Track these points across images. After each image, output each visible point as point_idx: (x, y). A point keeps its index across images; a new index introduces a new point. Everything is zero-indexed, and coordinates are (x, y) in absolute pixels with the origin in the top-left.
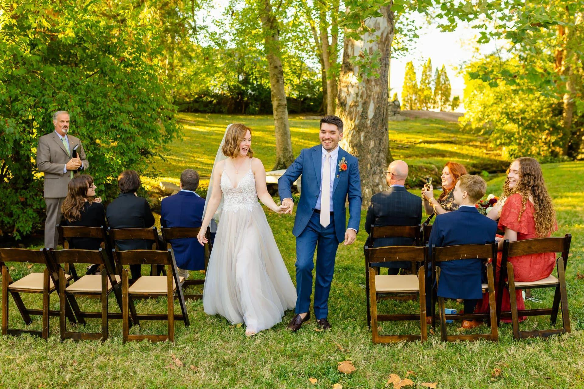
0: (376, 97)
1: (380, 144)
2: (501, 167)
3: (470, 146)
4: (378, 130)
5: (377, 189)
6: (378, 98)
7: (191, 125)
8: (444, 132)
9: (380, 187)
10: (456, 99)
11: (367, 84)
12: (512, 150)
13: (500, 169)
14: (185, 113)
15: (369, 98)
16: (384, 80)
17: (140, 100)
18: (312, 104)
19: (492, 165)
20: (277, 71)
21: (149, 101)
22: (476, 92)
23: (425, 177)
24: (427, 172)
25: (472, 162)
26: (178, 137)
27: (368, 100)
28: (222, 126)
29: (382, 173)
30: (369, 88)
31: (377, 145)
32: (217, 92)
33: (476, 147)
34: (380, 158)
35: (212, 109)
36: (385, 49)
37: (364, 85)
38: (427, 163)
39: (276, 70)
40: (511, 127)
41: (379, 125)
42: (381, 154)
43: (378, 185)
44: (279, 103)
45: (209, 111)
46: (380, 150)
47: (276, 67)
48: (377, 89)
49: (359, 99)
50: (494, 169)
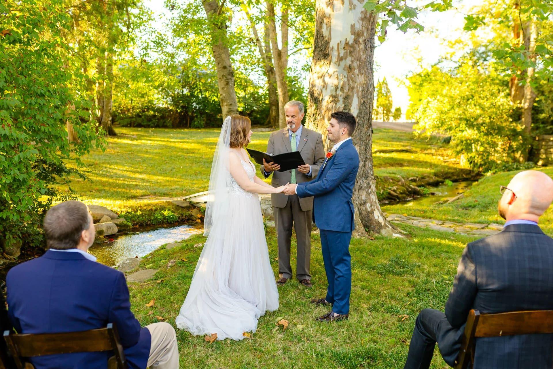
0: (361, 89)
1: (366, 150)
2: (462, 175)
3: (426, 154)
4: (364, 132)
5: (364, 208)
6: (363, 91)
7: (132, 139)
8: (396, 141)
9: (368, 205)
10: (398, 110)
11: (349, 72)
12: (471, 157)
13: (461, 177)
14: (127, 128)
15: (352, 91)
16: (369, 68)
17: (35, 92)
18: (259, 116)
19: (453, 174)
20: (226, 72)
21: (48, 93)
22: (430, 99)
23: (393, 189)
24: (393, 183)
25: (433, 171)
26: (97, 146)
27: (350, 93)
28: (166, 140)
29: (370, 187)
30: (352, 79)
31: (363, 152)
32: (161, 106)
33: (433, 155)
34: (367, 168)
35: (156, 124)
36: (370, 27)
37: (345, 74)
38: (390, 173)
39: (225, 70)
40: (470, 133)
41: (365, 126)
42: (367, 162)
43: (365, 203)
44: (229, 109)
45: (152, 125)
46: (366, 158)
47: (225, 67)
48: (361, 79)
49: (339, 92)
50: (455, 177)
